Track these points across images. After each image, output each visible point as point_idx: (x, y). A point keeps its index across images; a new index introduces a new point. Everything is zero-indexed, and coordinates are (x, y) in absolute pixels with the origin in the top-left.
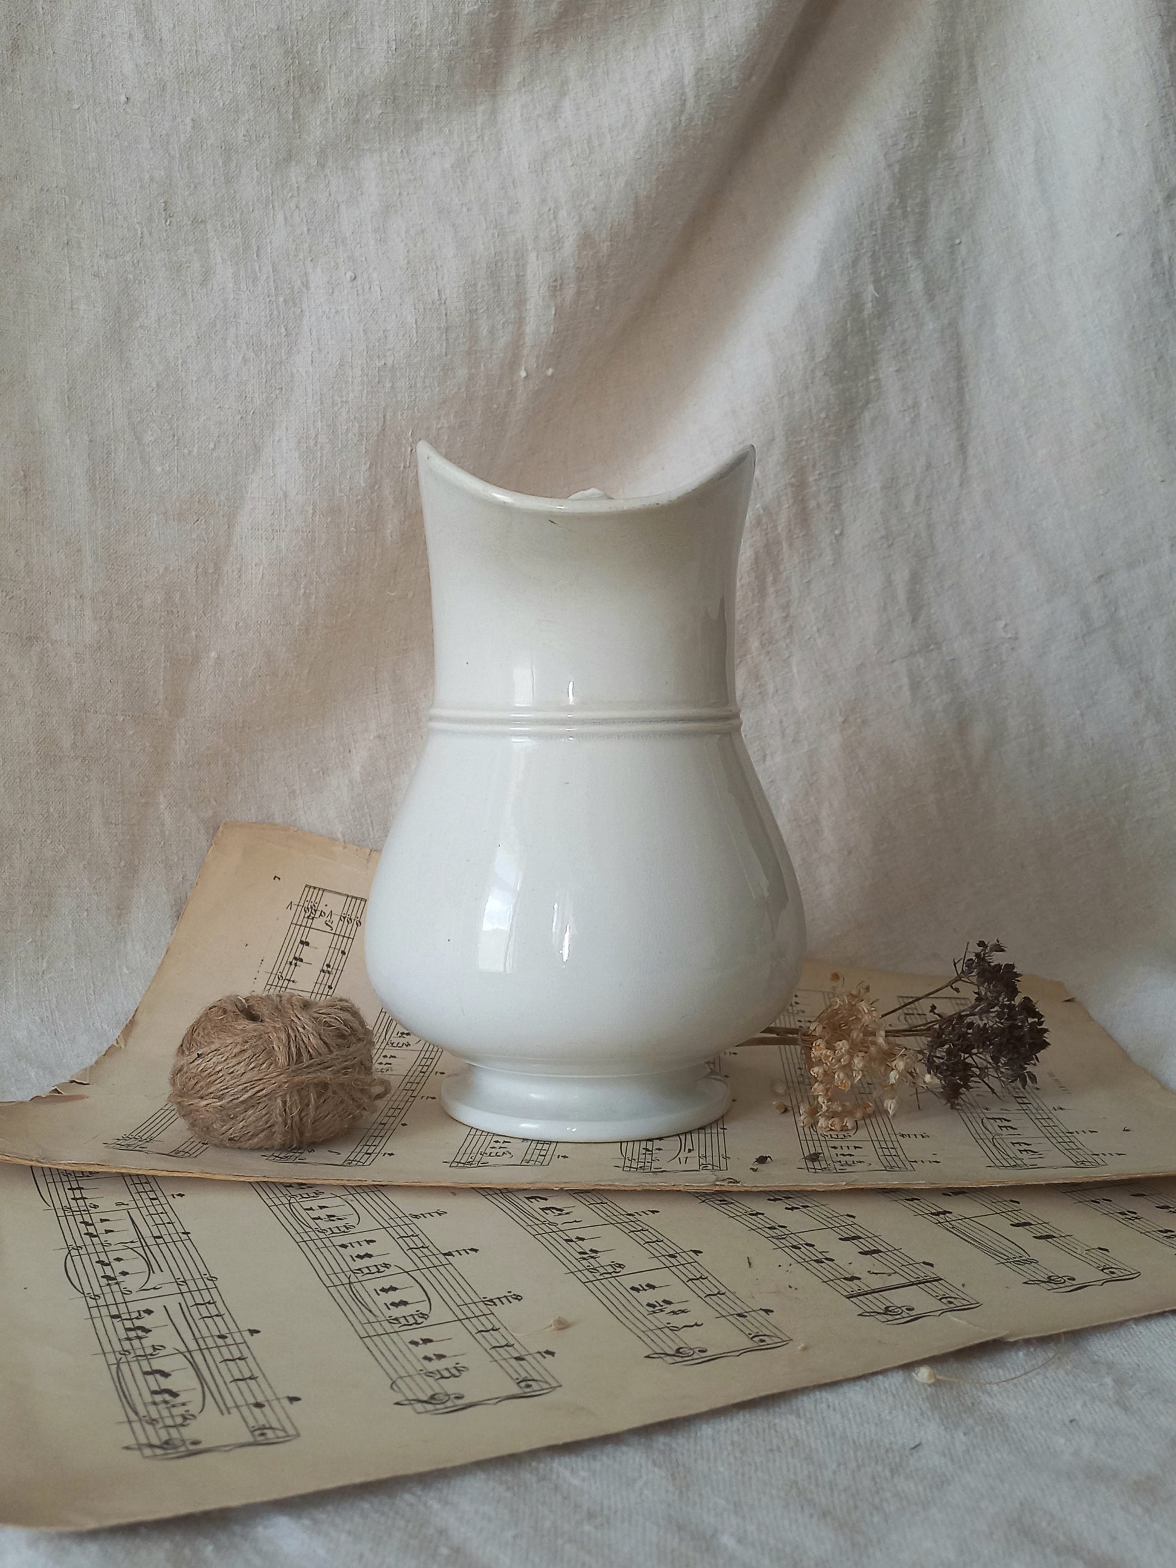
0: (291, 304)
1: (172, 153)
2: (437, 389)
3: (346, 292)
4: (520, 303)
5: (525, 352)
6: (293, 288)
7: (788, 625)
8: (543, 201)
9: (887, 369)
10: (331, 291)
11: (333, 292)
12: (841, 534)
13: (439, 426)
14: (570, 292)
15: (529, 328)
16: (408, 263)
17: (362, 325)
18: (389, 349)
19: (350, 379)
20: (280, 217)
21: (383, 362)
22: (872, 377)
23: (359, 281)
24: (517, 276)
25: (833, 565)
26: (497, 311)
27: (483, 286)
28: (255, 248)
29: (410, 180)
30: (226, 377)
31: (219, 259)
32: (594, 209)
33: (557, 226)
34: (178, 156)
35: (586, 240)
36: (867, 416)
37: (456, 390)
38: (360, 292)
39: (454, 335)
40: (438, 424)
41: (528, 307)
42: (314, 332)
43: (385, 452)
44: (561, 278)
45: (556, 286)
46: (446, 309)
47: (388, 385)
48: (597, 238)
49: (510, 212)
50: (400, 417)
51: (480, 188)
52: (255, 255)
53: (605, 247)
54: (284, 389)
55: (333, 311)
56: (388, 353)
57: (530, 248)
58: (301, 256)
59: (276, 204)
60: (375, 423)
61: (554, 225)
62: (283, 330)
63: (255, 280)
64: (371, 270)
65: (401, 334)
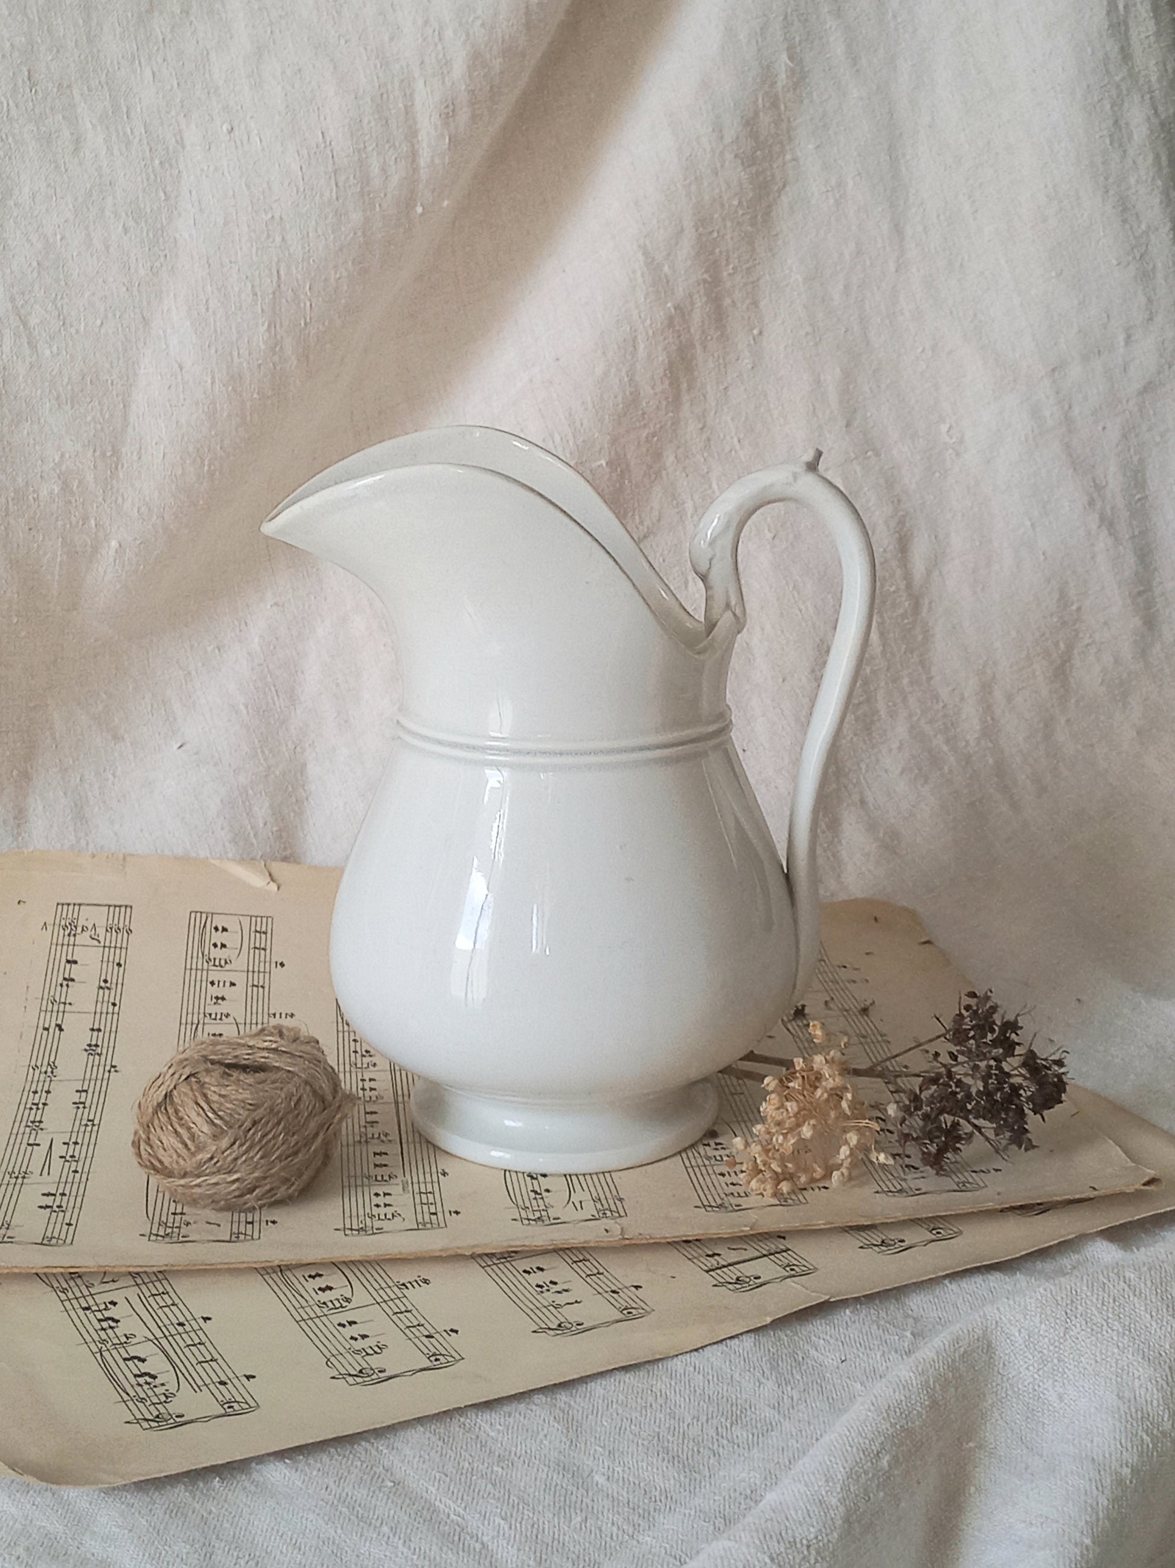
0: (167, 166)
1: (31, 17)
2: (332, 237)
3: (223, 145)
4: (412, 134)
5: (421, 186)
6: (168, 148)
7: (704, 437)
8: (426, 22)
9: (805, 146)
10: (207, 147)
11: (210, 148)
12: (761, 333)
13: (338, 276)
14: (463, 116)
15: (423, 161)
16: (287, 106)
17: (244, 180)
18: (275, 201)
19: (237, 237)
20: (148, 73)
21: (270, 216)
22: (788, 157)
23: (236, 132)
24: (406, 107)
25: (753, 368)
26: (387, 147)
27: (369, 122)
28: (125, 110)
29: (281, 17)
30: (107, 248)
31: (89, 126)
32: (483, 25)
33: (444, 48)
34: (37, 20)
35: (476, 59)
36: (785, 200)
37: (352, 235)
38: (239, 143)
39: (343, 178)
40: (336, 273)
41: (420, 138)
42: (194, 193)
43: (283, 310)
44: (453, 103)
45: (448, 113)
46: (332, 151)
47: (278, 239)
48: (488, 56)
49: (391, 39)
50: (294, 271)
51: (357, 16)
52: (125, 116)
53: (497, 64)
54: (168, 256)
55: (212, 168)
56: (275, 206)
57: (416, 75)
58: (173, 113)
59: (142, 60)
60: (269, 280)
61: (440, 47)
62: (162, 195)
63: (128, 144)
64: (248, 119)
65: (286, 183)
